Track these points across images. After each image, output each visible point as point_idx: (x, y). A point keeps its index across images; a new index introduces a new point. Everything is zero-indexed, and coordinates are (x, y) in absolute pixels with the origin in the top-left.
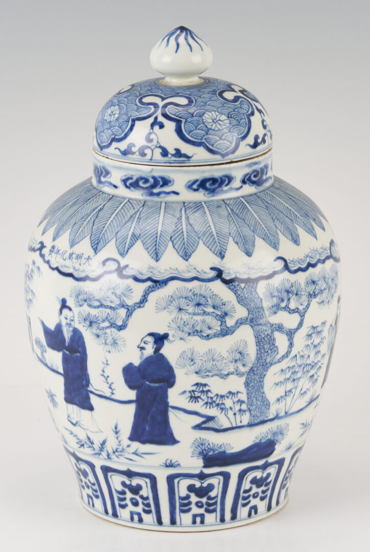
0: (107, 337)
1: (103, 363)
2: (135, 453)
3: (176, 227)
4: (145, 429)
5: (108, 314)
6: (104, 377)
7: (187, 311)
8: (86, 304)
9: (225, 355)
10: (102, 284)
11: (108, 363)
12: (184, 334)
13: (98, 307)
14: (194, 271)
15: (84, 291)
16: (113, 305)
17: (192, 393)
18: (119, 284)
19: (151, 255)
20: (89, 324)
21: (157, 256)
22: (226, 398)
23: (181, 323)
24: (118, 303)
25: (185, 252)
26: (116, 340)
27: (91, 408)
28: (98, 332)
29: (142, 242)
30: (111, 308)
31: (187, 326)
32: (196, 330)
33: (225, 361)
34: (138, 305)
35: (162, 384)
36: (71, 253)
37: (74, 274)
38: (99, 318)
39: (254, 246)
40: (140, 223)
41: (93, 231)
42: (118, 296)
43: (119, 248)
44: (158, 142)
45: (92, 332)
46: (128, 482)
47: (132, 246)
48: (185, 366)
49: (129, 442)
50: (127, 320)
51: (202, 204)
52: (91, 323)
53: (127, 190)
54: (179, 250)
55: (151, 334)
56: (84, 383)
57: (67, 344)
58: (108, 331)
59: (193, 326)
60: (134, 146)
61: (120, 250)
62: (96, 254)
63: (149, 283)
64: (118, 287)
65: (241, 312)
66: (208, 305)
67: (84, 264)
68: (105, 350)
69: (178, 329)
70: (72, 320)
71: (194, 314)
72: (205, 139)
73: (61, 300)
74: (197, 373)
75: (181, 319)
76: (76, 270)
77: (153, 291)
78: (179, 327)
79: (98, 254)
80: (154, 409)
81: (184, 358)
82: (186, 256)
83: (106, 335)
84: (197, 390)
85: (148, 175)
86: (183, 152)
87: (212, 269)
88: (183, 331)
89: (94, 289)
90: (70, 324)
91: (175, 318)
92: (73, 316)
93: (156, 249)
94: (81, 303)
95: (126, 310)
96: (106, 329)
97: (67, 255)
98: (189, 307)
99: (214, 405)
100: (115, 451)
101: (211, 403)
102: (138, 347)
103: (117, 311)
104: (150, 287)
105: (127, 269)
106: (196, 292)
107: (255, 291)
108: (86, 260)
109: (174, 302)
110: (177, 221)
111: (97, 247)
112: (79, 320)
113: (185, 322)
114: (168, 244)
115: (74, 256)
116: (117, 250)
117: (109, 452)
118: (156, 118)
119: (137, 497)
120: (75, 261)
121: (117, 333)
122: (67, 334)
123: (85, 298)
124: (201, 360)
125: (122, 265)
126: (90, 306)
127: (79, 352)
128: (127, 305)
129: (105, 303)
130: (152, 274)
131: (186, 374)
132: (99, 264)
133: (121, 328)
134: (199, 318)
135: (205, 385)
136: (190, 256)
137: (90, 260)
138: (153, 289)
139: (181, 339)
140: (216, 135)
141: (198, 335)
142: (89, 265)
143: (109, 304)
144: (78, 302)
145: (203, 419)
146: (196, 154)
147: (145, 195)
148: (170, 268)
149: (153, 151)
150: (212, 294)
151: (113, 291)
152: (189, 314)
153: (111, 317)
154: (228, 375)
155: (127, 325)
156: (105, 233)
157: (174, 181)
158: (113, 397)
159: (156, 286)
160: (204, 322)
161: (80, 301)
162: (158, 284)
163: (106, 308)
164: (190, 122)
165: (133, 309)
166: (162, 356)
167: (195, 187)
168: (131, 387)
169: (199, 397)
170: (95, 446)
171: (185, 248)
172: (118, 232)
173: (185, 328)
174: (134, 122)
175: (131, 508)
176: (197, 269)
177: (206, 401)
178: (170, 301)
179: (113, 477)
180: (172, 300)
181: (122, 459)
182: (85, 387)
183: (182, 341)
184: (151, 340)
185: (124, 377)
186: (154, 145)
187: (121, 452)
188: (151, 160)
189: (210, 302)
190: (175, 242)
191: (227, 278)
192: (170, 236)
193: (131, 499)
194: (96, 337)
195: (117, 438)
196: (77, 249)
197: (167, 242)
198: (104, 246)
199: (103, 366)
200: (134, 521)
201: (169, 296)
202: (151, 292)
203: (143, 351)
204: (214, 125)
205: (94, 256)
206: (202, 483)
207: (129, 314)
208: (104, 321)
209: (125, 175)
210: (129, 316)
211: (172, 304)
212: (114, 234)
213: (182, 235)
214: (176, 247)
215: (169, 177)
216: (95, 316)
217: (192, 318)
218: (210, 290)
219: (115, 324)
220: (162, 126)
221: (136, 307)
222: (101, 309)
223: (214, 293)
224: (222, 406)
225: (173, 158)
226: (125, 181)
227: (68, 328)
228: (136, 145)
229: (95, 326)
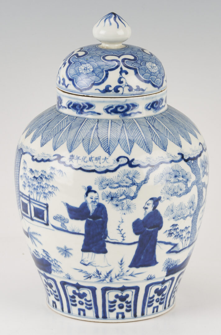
0: (124, 205)
1: (119, 222)
2: (131, 275)
3: (151, 132)
4: (141, 258)
5: (125, 190)
6: (119, 230)
7: (171, 181)
8: (108, 186)
9: (187, 205)
10: (119, 172)
11: (123, 221)
12: (169, 195)
13: (117, 187)
14: (171, 156)
15: (106, 179)
16: (128, 185)
17: (170, 231)
18: (131, 171)
19: (145, 151)
20: (110, 199)
21: (149, 151)
22: (184, 231)
23: (167, 189)
24: (131, 183)
25: (163, 146)
26: (130, 206)
27: (105, 252)
28: (117, 203)
29: (137, 144)
30: (126, 186)
31: (171, 191)
32: (175, 192)
33: (187, 209)
34: (144, 182)
35: (155, 228)
36: (91, 157)
37: (96, 170)
38: (118, 194)
39: (190, 138)
40: (130, 133)
41: (101, 142)
42: (131, 178)
43: (125, 149)
44: (126, 83)
45: (113, 204)
46: (120, 294)
47: (132, 147)
48: (169, 215)
49: (129, 268)
50: (137, 192)
51: (154, 118)
52: (112, 199)
53: (109, 115)
54: (159, 145)
55: (151, 199)
56: (103, 236)
57: (91, 214)
58: (124, 201)
59: (174, 189)
60: (111, 86)
61: (126, 150)
62: (110, 155)
63: (149, 168)
64: (130, 173)
65: (193, 178)
66: (180, 176)
67: (103, 162)
68: (122, 213)
69: (166, 193)
70: (97, 199)
71: (174, 182)
72: (151, 79)
73: (86, 187)
74: (174, 218)
75: (168, 186)
76: (97, 167)
77: (152, 172)
78: (166, 192)
79: (112, 155)
80: (148, 245)
81: (168, 211)
82: (165, 148)
83: (123, 204)
84: (173, 229)
85: (124, 104)
86: (141, 87)
87: (179, 154)
88: (168, 194)
89: (113, 177)
90: (95, 201)
91: (165, 187)
92: (97, 196)
93: (147, 147)
94: (104, 187)
95: (136, 186)
96: (123, 200)
97: (87, 159)
98: (171, 178)
99: (179, 236)
100: (117, 276)
101: (177, 236)
102: (143, 208)
103: (131, 188)
104: (150, 170)
105: (134, 161)
106: (174, 169)
107: (197, 164)
108: (104, 160)
109: (163, 177)
110: (149, 129)
111: (109, 151)
112: (103, 198)
113: (169, 188)
114: (152, 143)
115: (94, 159)
116: (124, 151)
117: (112, 277)
118: (121, 68)
119: (124, 303)
120: (95, 162)
121: (130, 202)
122: (92, 208)
123: (107, 184)
124: (176, 210)
125: (130, 159)
126: (111, 188)
127: (102, 218)
128: (137, 183)
129: (122, 184)
130: (149, 162)
131: (168, 220)
132: (114, 161)
133: (133, 198)
134: (176, 185)
135: (176, 225)
136: (166, 148)
137: (107, 160)
138: (152, 171)
139: (167, 199)
140: (155, 76)
141: (176, 195)
142: (107, 162)
143: (125, 184)
144: (102, 186)
145: (172, 246)
146: (147, 88)
147: (122, 116)
148: (158, 157)
149: (123, 88)
150: (181, 169)
151: (127, 176)
152: (172, 183)
153: (127, 192)
154: (187, 217)
155: (137, 195)
156: (111, 142)
157: (139, 105)
158: (124, 242)
159: (153, 168)
160: (178, 186)
161: (103, 185)
162: (154, 167)
163: (123, 187)
164: (141, 69)
165: (141, 185)
166: (157, 211)
167: (149, 107)
168: (136, 234)
169: (173, 233)
170: (101, 276)
171: (162, 144)
172: (119, 140)
173: (169, 192)
174: (108, 72)
175: (118, 310)
176: (172, 155)
177: (175, 235)
178: (161, 177)
179: (109, 293)
180: (163, 176)
181: (121, 280)
182: (103, 239)
183: (168, 200)
184: (151, 202)
185: (133, 228)
186: (124, 85)
187: (121, 276)
188: (122, 94)
189: (181, 174)
190: (155, 141)
191: (186, 158)
192: (151, 138)
193: (119, 305)
194: (115, 206)
195: (121, 268)
196: (94, 154)
197: (151, 141)
198: (114, 150)
199: (119, 223)
200: (119, 318)
201: (161, 174)
202: (151, 173)
203: (146, 210)
204: (153, 70)
205: (109, 156)
206: (162, 286)
207: (139, 188)
208: (121, 195)
209: (107, 105)
210: (138, 190)
211: (163, 179)
212: (117, 142)
213: (156, 136)
214: (157, 144)
215: (136, 103)
216: (115, 193)
217: (173, 185)
218: (180, 167)
219: (129, 196)
220: (127, 73)
221: (142, 184)
222: (119, 188)
223: (182, 168)
224: (182, 237)
225: (136, 92)
226: (107, 110)
227: (93, 204)
228: (112, 86)
229: (115, 200)
